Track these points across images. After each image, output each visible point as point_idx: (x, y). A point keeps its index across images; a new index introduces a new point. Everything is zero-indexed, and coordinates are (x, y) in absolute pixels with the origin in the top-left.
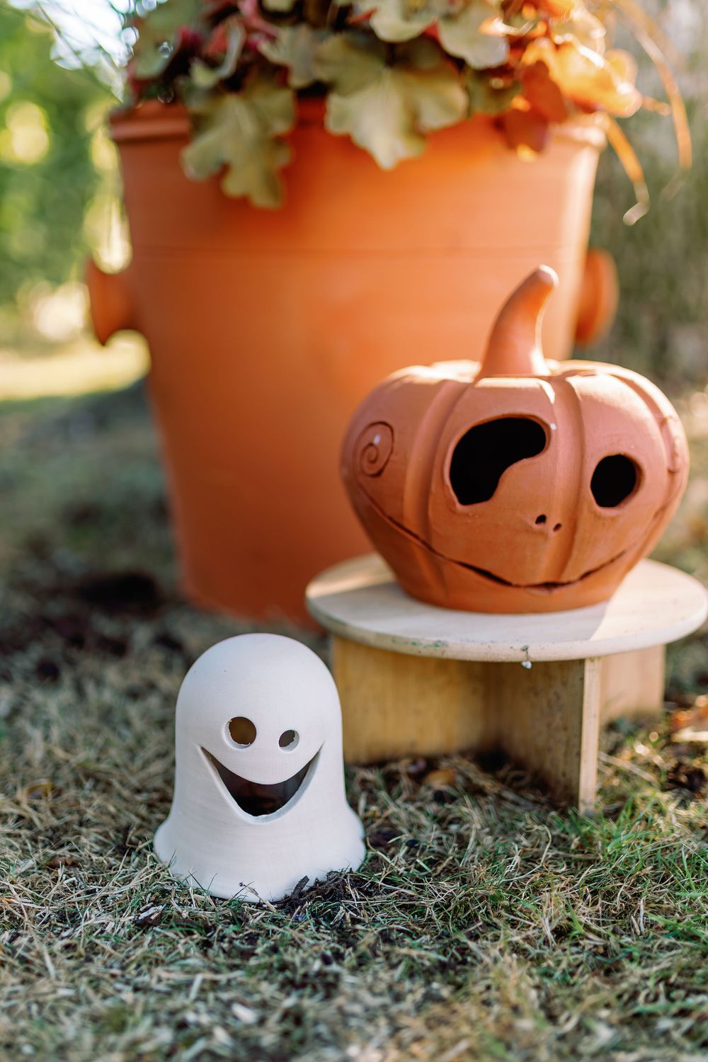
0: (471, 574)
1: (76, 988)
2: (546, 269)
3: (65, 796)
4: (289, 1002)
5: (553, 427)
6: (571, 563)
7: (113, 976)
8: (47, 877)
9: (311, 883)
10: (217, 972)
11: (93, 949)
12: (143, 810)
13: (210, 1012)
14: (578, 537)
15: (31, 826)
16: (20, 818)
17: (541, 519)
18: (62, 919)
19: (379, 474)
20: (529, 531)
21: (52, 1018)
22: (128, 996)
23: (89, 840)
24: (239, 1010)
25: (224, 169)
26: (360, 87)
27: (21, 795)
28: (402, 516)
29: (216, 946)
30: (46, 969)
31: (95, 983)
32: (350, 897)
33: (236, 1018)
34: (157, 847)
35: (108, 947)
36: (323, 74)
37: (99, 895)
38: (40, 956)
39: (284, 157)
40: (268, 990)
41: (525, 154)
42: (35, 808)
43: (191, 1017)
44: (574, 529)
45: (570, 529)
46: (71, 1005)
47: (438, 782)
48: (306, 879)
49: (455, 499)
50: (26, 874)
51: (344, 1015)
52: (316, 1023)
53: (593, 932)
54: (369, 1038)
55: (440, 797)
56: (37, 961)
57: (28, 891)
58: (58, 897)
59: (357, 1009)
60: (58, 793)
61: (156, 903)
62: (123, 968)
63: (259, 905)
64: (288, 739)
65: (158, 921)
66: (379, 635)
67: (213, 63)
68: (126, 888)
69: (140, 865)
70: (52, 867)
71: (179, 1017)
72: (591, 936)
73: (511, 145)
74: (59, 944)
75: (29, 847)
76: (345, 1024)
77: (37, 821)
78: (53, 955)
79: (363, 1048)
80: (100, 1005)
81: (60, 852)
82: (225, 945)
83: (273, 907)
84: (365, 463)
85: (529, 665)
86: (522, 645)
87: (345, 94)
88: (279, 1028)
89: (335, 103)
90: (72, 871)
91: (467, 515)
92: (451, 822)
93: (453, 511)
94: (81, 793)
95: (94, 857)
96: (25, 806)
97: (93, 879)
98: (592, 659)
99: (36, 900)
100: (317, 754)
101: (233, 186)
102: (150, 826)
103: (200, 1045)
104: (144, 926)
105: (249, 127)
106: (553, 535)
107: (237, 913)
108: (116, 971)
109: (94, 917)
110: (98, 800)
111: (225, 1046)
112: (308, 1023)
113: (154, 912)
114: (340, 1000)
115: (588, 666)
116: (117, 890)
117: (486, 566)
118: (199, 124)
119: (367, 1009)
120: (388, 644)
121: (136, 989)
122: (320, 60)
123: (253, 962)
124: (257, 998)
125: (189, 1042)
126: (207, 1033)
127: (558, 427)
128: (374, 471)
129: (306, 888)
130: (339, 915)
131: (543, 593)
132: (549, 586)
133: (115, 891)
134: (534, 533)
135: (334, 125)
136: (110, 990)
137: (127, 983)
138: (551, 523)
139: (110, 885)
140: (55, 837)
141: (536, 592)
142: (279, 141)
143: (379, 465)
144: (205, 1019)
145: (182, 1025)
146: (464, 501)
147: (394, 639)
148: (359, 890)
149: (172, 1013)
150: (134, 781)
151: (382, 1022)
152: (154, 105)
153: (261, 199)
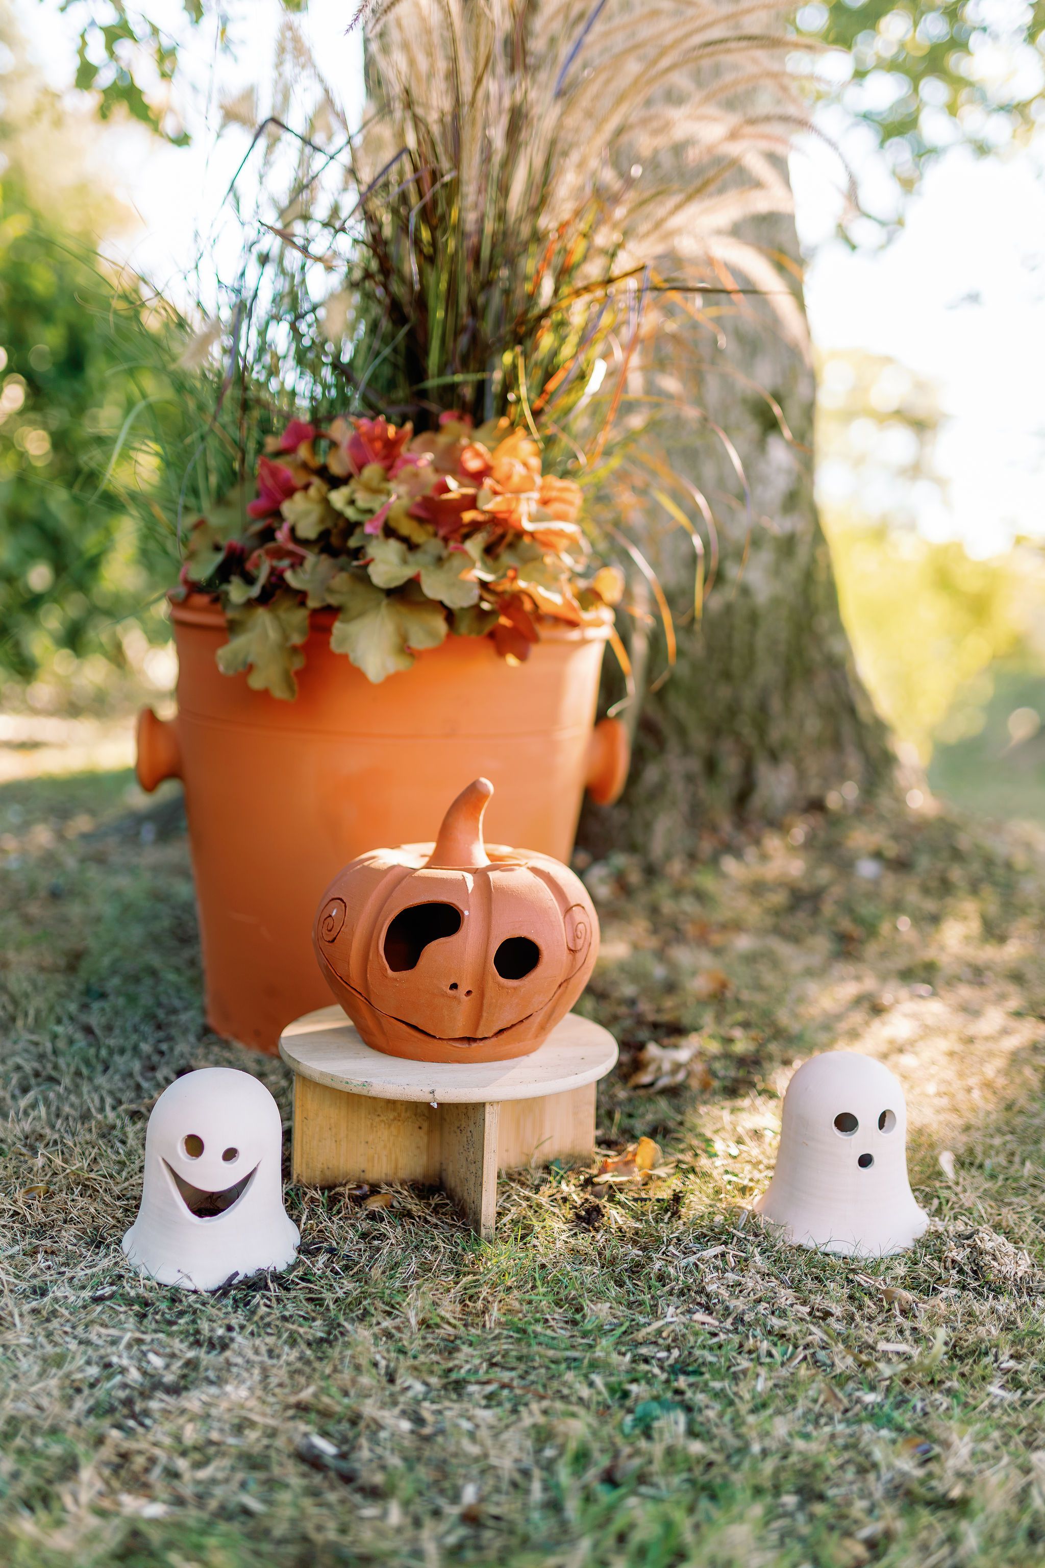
0: (404, 1026)
1: (35, 1338)
2: (484, 780)
3: (56, 1198)
4: (191, 1354)
5: (466, 913)
6: (482, 1023)
7: (66, 1333)
8: (29, 1260)
9: (240, 1277)
10: (144, 1333)
11: (54, 1313)
12: (119, 1214)
13: (131, 1358)
14: (485, 1002)
15: (24, 1221)
16: (16, 1213)
17: (454, 986)
18: (35, 1292)
19: (333, 941)
20: (444, 995)
21: (13, 1357)
22: (73, 1345)
23: (68, 1235)
24: (152, 1357)
25: (250, 668)
26: (361, 614)
27: (19, 1195)
28: (348, 976)
29: (150, 1317)
30: (15, 1325)
31: (49, 1335)
32: (269, 1290)
33: (149, 1362)
34: (124, 1244)
35: (66, 1313)
36: (333, 600)
37: (68, 1275)
38: (11, 1315)
39: (298, 663)
40: (178, 1345)
41: (511, 660)
42: (29, 1207)
43: (115, 1359)
44: (482, 995)
45: (479, 994)
46: (28, 1350)
47: (375, 1204)
48: (236, 1274)
49: (387, 966)
50: (12, 1257)
51: (229, 1364)
52: (206, 1370)
53: (449, 1323)
54: (243, 1381)
55: (373, 1216)
56: (9, 1318)
57: (11, 1270)
58: (34, 1276)
59: (239, 1360)
60: (49, 1195)
61: (112, 1284)
62: (74, 1327)
63: (195, 1292)
64: (230, 1154)
65: (111, 1297)
66: (322, 1073)
67: (250, 580)
68: (89, 1271)
69: (106, 1255)
70: (35, 1252)
71: (106, 1360)
72: (446, 1326)
73: (501, 653)
74: (27, 1307)
75: (19, 1238)
76: (229, 1371)
77: (29, 1217)
78: (21, 1315)
79: (237, 1387)
80: (49, 1349)
81: (43, 1242)
82: (158, 1317)
83: (205, 1294)
84: (325, 931)
85: (435, 1106)
86: (430, 1089)
87: (347, 621)
88: (179, 1372)
89: (338, 627)
90: (50, 1257)
91: (396, 980)
92: (374, 1238)
93: (385, 976)
94: (71, 1197)
95: (70, 1247)
96: (20, 1203)
97: (66, 1264)
98: (491, 1104)
99: (17, 1277)
100: (255, 1170)
101: (256, 682)
102: (123, 1225)
103: (118, 1378)
104: (97, 1300)
105: (273, 635)
106: (465, 999)
107: (174, 1296)
108: (68, 1329)
109: (60, 1291)
110: (82, 1202)
111: (136, 1381)
112: (202, 1369)
113: (107, 1290)
114: (228, 1353)
115: (488, 1108)
116: (83, 1273)
117: (413, 1022)
118: (233, 628)
119: (248, 1362)
120: (327, 1082)
121: (81, 1343)
122: (330, 590)
123: (175, 1328)
124: (168, 1350)
125: (109, 1377)
126: (123, 1371)
127: (470, 914)
128: (330, 939)
129: (235, 1282)
130: (255, 1301)
131: (465, 1046)
132: (470, 1040)
133: (80, 1273)
134: (449, 997)
135: (335, 645)
136: (60, 1341)
137: (75, 1337)
138: (463, 990)
139: (78, 1269)
140: (41, 1230)
141: (457, 1044)
142: (295, 650)
143: (333, 933)
144: (125, 1362)
145: (108, 1365)
146: (394, 969)
147: (333, 1078)
148: (280, 1285)
149: (102, 1358)
150: (116, 1190)
151: (256, 1371)
152: (202, 600)
153: (279, 693)
